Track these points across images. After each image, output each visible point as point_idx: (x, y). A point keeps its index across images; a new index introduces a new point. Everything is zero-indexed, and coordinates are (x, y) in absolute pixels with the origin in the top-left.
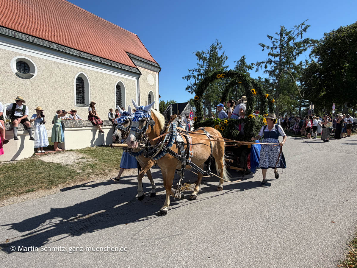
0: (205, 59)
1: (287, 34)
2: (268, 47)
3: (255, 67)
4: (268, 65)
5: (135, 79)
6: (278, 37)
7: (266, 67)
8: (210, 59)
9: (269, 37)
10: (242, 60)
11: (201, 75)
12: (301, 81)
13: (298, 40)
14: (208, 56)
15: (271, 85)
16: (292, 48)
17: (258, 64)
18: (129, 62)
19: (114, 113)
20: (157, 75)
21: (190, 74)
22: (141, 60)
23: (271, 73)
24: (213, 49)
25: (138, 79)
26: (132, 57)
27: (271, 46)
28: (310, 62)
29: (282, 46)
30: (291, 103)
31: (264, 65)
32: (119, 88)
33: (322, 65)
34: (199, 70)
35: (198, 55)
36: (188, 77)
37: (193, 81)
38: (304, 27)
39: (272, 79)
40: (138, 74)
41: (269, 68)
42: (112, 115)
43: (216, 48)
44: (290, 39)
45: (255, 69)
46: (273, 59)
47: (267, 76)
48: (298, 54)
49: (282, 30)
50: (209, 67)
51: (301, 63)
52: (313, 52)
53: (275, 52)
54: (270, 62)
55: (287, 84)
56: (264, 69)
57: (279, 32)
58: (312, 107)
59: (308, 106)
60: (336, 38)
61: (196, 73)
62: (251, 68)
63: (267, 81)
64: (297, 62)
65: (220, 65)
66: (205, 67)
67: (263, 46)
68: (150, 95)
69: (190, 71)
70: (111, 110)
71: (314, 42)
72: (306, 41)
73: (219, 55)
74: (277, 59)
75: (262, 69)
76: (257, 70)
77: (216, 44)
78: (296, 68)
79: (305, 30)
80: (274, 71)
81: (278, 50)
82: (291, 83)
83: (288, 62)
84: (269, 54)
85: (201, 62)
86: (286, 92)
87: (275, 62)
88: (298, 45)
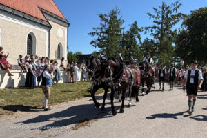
0: (106, 21)
1: (167, 8)
2: (154, 17)
3: (145, 30)
4: (153, 29)
5: (46, 31)
6: (161, 10)
7: (152, 31)
8: (110, 21)
9: (155, 9)
10: (135, 24)
11: (104, 33)
12: (176, 43)
13: (174, 13)
14: (109, 19)
15: (155, 44)
16: (170, 19)
17: (147, 28)
18: (40, 16)
19: (23, 58)
20: (66, 29)
21: (95, 31)
22: (52, 15)
23: (155, 36)
24: (113, 13)
25: (49, 31)
26: (43, 11)
27: (156, 15)
28: (181, 30)
29: (163, 17)
30: (169, 59)
31: (150, 29)
32: (31, 38)
33: (189, 33)
34: (101, 29)
35: (101, 16)
36: (93, 34)
37: (96, 37)
38: (178, 5)
39: (156, 41)
40: (49, 27)
41: (154, 32)
42: (21, 60)
43: (115, 13)
44: (169, 12)
45: (144, 32)
46: (157, 25)
47: (152, 38)
48: (174, 24)
49: (163, 5)
50: (110, 27)
51: (176, 31)
52: (184, 23)
53: (158, 21)
54: (155, 27)
55: (166, 45)
56: (150, 33)
57: (161, 6)
58: (182, 62)
59: (180, 62)
60: (198, 15)
61: (99, 31)
62: (141, 31)
63: (152, 41)
64: (173, 29)
65: (118, 26)
66: (107, 27)
67: (150, 15)
68: (59, 46)
69: (94, 29)
70: (21, 56)
71: (184, 16)
72: (179, 15)
73: (118, 19)
74: (160, 26)
75: (149, 32)
76: (146, 33)
77: (115, 10)
78: (172, 34)
79: (179, 6)
80: (158, 34)
81: (161, 19)
82: (169, 45)
83: (167, 29)
84: (154, 22)
85: (103, 23)
86: (165, 50)
87: (158, 28)
88: (174, 17)
